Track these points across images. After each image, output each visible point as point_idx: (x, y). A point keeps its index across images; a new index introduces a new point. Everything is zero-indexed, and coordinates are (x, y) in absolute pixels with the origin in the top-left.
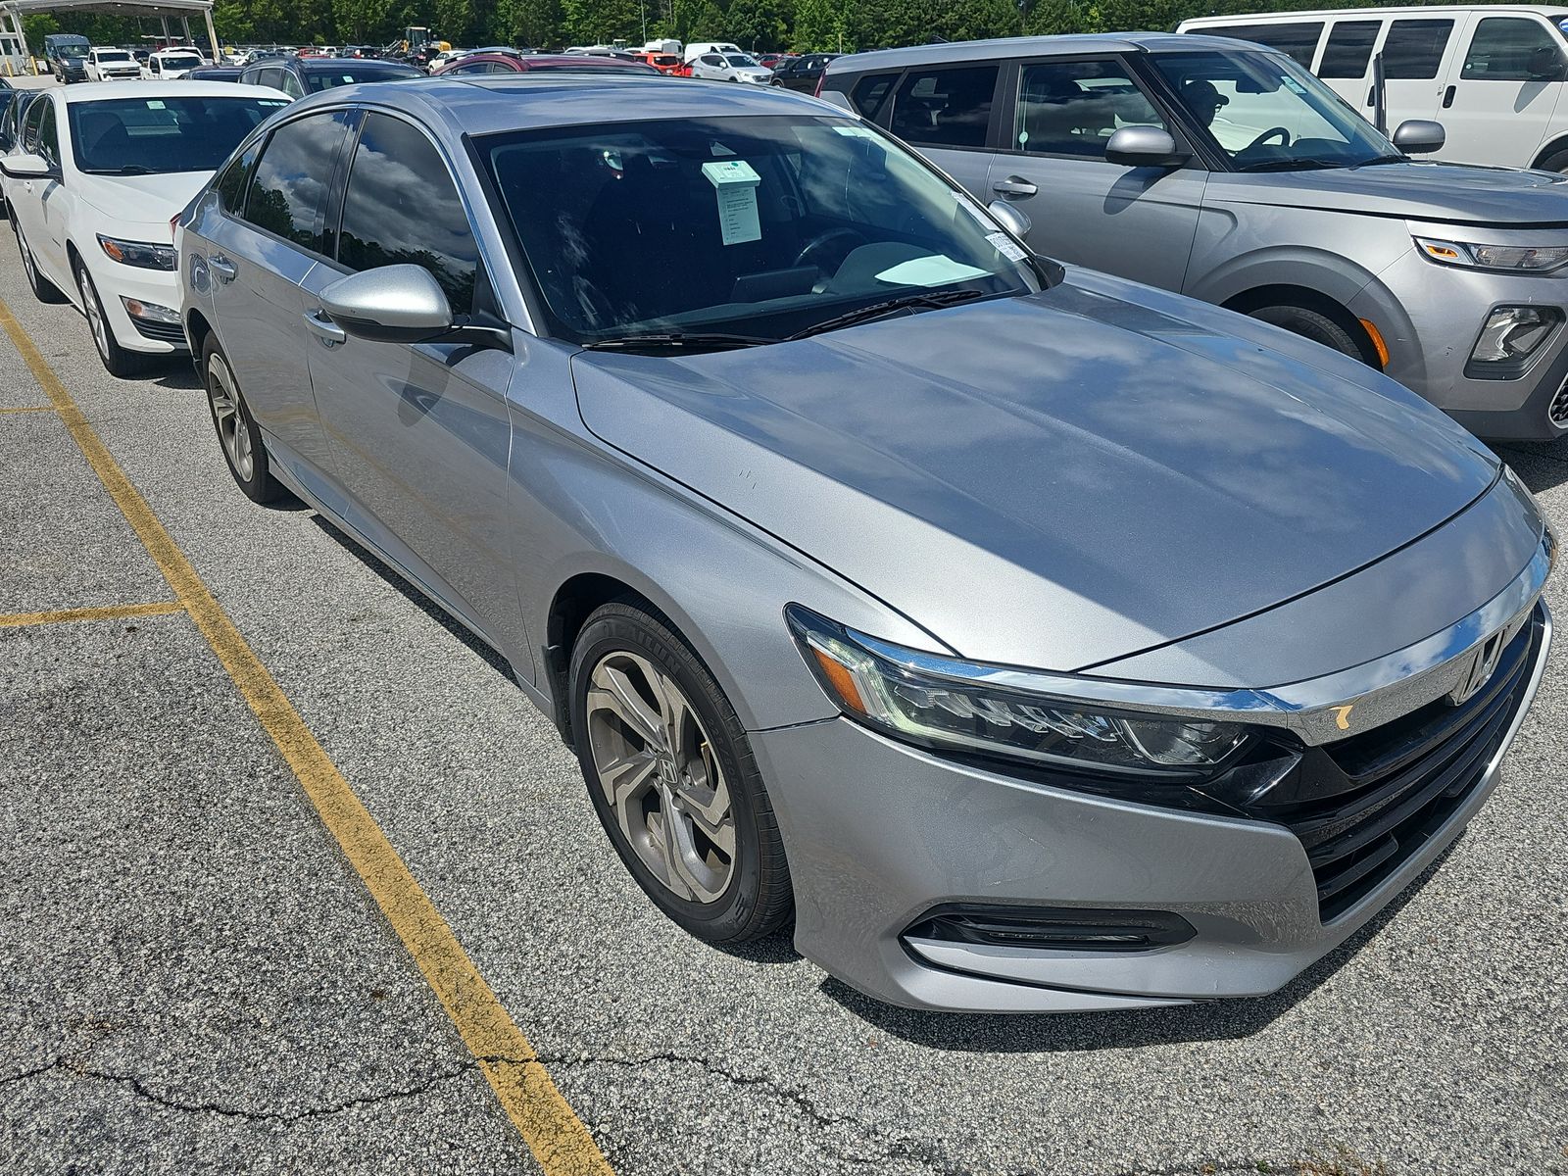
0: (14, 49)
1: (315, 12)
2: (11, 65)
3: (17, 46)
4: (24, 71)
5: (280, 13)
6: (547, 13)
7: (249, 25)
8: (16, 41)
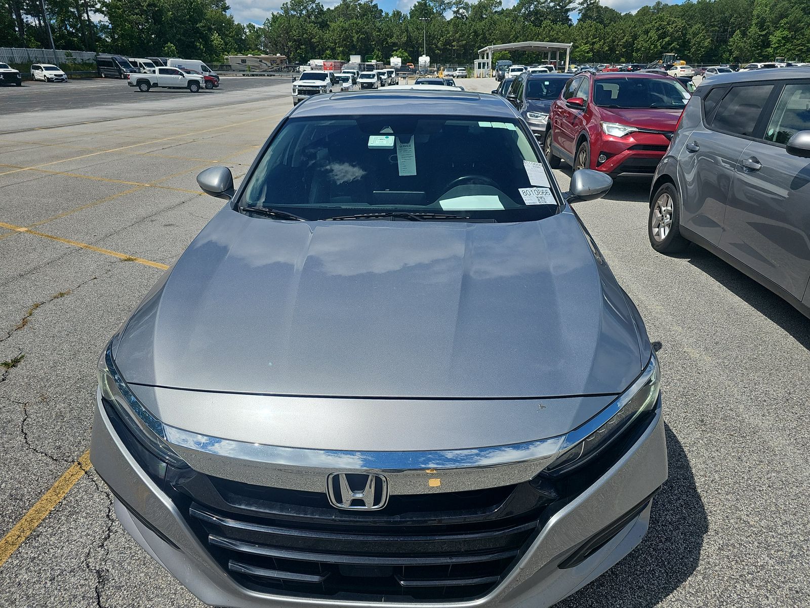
0: (486, 67)
1: (624, 47)
2: (483, 73)
3: (488, 65)
4: (487, 76)
5: (607, 48)
6: (758, 44)
7: (591, 54)
8: (488, 63)
